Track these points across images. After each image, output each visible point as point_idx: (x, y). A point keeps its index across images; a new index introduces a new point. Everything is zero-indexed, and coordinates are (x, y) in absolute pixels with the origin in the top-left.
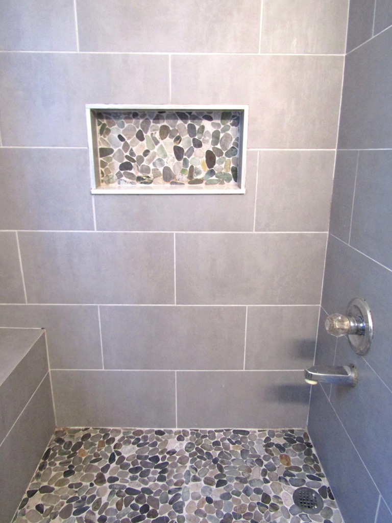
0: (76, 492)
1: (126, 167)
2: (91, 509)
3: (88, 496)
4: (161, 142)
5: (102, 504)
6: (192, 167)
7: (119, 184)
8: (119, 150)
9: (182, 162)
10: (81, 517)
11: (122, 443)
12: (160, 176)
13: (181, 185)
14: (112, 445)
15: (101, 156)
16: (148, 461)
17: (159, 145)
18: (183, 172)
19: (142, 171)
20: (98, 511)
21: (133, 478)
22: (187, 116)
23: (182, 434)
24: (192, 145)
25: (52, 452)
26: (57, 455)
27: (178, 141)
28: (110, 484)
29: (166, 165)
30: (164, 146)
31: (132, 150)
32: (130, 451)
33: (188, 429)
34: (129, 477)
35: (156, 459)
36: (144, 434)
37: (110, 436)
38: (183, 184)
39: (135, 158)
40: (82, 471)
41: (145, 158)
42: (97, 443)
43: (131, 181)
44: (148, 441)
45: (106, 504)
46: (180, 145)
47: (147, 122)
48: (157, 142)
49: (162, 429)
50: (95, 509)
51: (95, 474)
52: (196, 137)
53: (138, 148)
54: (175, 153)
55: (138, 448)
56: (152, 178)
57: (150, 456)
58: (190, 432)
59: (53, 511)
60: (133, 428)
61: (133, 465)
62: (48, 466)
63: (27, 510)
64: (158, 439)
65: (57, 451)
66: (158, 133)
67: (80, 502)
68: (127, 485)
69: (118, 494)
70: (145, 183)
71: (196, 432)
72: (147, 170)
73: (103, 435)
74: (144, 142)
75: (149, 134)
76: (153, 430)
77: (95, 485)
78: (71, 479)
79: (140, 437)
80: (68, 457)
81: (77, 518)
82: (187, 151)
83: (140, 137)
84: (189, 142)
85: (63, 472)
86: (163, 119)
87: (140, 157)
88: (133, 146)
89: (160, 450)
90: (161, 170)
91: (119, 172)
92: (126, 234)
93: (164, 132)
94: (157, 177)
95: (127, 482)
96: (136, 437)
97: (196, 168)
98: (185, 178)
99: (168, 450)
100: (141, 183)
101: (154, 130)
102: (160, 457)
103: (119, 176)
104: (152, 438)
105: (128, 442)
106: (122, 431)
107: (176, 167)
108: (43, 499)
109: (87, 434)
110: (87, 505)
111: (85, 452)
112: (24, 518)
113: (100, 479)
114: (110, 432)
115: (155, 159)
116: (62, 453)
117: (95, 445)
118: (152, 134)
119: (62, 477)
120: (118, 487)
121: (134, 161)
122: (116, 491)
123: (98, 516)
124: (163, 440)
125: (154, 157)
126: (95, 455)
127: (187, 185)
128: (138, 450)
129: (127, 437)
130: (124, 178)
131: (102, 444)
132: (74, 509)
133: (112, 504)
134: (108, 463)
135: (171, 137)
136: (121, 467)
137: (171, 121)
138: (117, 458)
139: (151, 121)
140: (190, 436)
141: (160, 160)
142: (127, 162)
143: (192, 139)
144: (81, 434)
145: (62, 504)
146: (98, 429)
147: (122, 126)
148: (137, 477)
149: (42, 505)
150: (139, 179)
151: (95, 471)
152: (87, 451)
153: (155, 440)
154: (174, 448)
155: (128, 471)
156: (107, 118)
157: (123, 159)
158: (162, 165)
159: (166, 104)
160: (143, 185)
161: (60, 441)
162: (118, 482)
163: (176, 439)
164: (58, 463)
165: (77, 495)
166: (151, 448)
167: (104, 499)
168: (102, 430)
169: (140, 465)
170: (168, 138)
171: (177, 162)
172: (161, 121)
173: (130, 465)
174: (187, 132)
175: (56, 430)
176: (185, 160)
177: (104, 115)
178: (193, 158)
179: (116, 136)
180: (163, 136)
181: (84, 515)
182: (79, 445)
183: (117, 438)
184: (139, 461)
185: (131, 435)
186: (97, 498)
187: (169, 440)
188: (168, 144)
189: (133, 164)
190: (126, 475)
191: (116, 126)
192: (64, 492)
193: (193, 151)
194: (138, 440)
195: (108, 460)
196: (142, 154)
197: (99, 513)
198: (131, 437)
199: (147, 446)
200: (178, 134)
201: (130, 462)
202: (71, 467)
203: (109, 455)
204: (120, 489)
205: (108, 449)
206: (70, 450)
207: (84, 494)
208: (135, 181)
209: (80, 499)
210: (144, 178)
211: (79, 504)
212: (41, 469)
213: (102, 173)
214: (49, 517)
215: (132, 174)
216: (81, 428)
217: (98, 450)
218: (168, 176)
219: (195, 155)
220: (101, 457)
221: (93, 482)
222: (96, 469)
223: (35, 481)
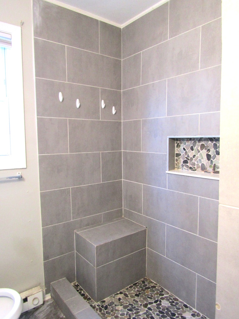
0: (134, 303)
1: (186, 162)
2: (134, 312)
3: (137, 308)
4: (201, 152)
5: (139, 314)
6: (215, 164)
7: (182, 169)
8: (183, 154)
9: (210, 161)
10: (129, 312)
11: (165, 298)
12: (199, 168)
13: (209, 173)
14: (161, 297)
15: (176, 157)
16: (170, 313)
17: (200, 153)
18: (210, 166)
19: (192, 165)
20: (135, 315)
21: (157, 315)
22: (213, 140)
23: (196, 314)
24: (215, 154)
25: (138, 284)
26: (138, 287)
27: (209, 151)
28: (147, 310)
29: (202, 163)
30: (202, 154)
31: (188, 154)
32: (166, 304)
33: (201, 314)
34: (157, 313)
35: (174, 315)
36: (178, 302)
37: (163, 293)
38: (210, 173)
39: (189, 158)
40: (142, 298)
41: (194, 159)
42: (156, 292)
43: (187, 169)
44: (177, 306)
45: (140, 315)
46: (210, 153)
47: (195, 143)
48: (199, 152)
49: (188, 305)
50: (135, 313)
51: (145, 302)
52: (217, 150)
53: (191, 154)
54: (207, 157)
55: (170, 305)
56: (196, 168)
57: (172, 312)
58: (201, 316)
59: (122, 303)
60: (175, 296)
61: (162, 310)
62: (133, 288)
63: (116, 297)
64: (182, 308)
65: (140, 285)
66: (200, 147)
67: (132, 307)
68: (153, 315)
69: (147, 316)
70: (193, 170)
71: (204, 318)
72: (194, 164)
73: (161, 290)
74: (194, 151)
75: (196, 147)
76: (184, 303)
77: (142, 306)
78: (136, 298)
79: (175, 302)
80: (141, 290)
81: (127, 312)
82: (213, 157)
83: (192, 149)
84: (214, 152)
85: (136, 293)
86: (202, 141)
87: (191, 158)
88: (189, 153)
89: (179, 313)
90: (200, 165)
91: (182, 164)
92: (178, 193)
93: (203, 147)
94: (198, 168)
95: (154, 314)
96: (173, 300)
97: (217, 166)
98: (211, 170)
99: (183, 316)
100: (191, 170)
101: (198, 146)
102: (177, 315)
103: (183, 166)
104: (180, 306)
105: (168, 300)
106: (170, 294)
107: (207, 164)
108: (123, 297)
109: (154, 286)
110: (133, 310)
111: (149, 292)
112: (113, 299)
113: (145, 306)
114: (164, 291)
115: (198, 160)
116: (141, 287)
117: (155, 292)
118: (197, 148)
119: (134, 295)
120: (149, 313)
121: (189, 160)
122: (148, 314)
123: (134, 317)
124: (184, 310)
125: (197, 158)
126: (152, 296)
127: (212, 173)
128: (170, 306)
129: (169, 298)
130: (184, 167)
131: (157, 293)
132: (129, 308)
133: (142, 317)
134: (153, 302)
135: (206, 149)
136: (157, 307)
137: (206, 142)
138: (158, 302)
139: (197, 142)
140: (200, 318)
141: (200, 160)
142: (186, 160)
143: (215, 150)
144: (153, 285)
145: (127, 303)
146: (161, 287)
147: (185, 144)
148: (160, 315)
149: (121, 299)
150: (191, 168)
151: (146, 301)
152: (150, 292)
153: (180, 307)
154: (186, 317)
155: (158, 310)
156: (180, 141)
157: (184, 159)
158: (201, 162)
159: (197, 135)
160: (192, 171)
161: (143, 282)
162: (151, 311)
163: (191, 314)
164: (137, 289)
165: (133, 304)
166: (175, 309)
167: (141, 313)
168: (162, 289)
169: (165, 312)
170: (204, 150)
171: (208, 162)
172: (201, 142)
173: (161, 309)
174: (213, 147)
175: (146, 277)
176: (211, 161)
177: (179, 139)
178: (216, 160)
179: (182, 148)
180: (202, 148)
181: (130, 312)
182: (149, 288)
183: (165, 296)
184: (166, 310)
185: (172, 298)
186: (139, 311)
187: (187, 312)
188: (204, 152)
189: (188, 161)
190: (157, 311)
191: (183, 144)
192: (131, 300)
193: (216, 157)
194: (173, 302)
195: (154, 301)
196: (192, 157)
197: (135, 316)
198: (171, 299)
199: (175, 307)
200: (209, 148)
201: (162, 308)
202: (140, 294)
203: (156, 299)
204: (149, 314)
205: (158, 297)
206: (144, 288)
207: (136, 306)
208: (189, 169)
209: (133, 306)
210: (193, 168)
211: (131, 308)
212: (130, 287)
213: (176, 164)
214: (120, 304)
215: (188, 165)
216: (155, 282)
217: (154, 295)
218: (203, 168)
219: (216, 159)
220: (153, 298)
221: (142, 305)
222: (147, 301)
223: (125, 290)
